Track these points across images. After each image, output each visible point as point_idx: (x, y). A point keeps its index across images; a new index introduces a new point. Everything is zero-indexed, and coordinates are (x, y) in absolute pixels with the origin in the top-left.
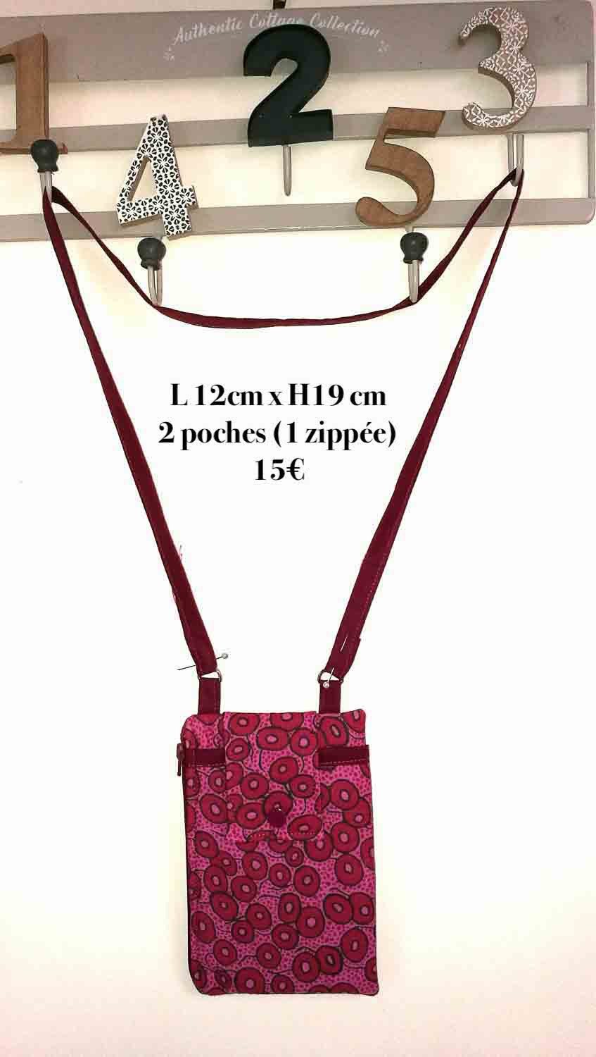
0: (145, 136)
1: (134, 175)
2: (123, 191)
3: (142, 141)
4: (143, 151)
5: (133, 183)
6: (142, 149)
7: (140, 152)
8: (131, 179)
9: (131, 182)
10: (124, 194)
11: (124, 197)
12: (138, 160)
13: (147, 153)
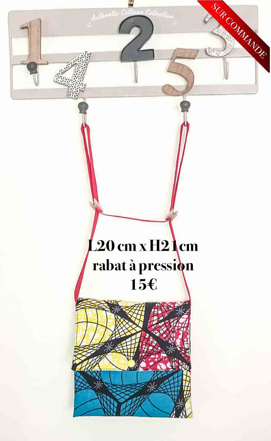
0: (80, 56)
1: (68, 67)
2: (61, 70)
3: (78, 57)
4: (76, 61)
5: (66, 70)
6: (76, 60)
7: (75, 61)
8: (67, 68)
9: (66, 69)
10: (61, 71)
11: (60, 72)
12: (73, 63)
13: (77, 62)
